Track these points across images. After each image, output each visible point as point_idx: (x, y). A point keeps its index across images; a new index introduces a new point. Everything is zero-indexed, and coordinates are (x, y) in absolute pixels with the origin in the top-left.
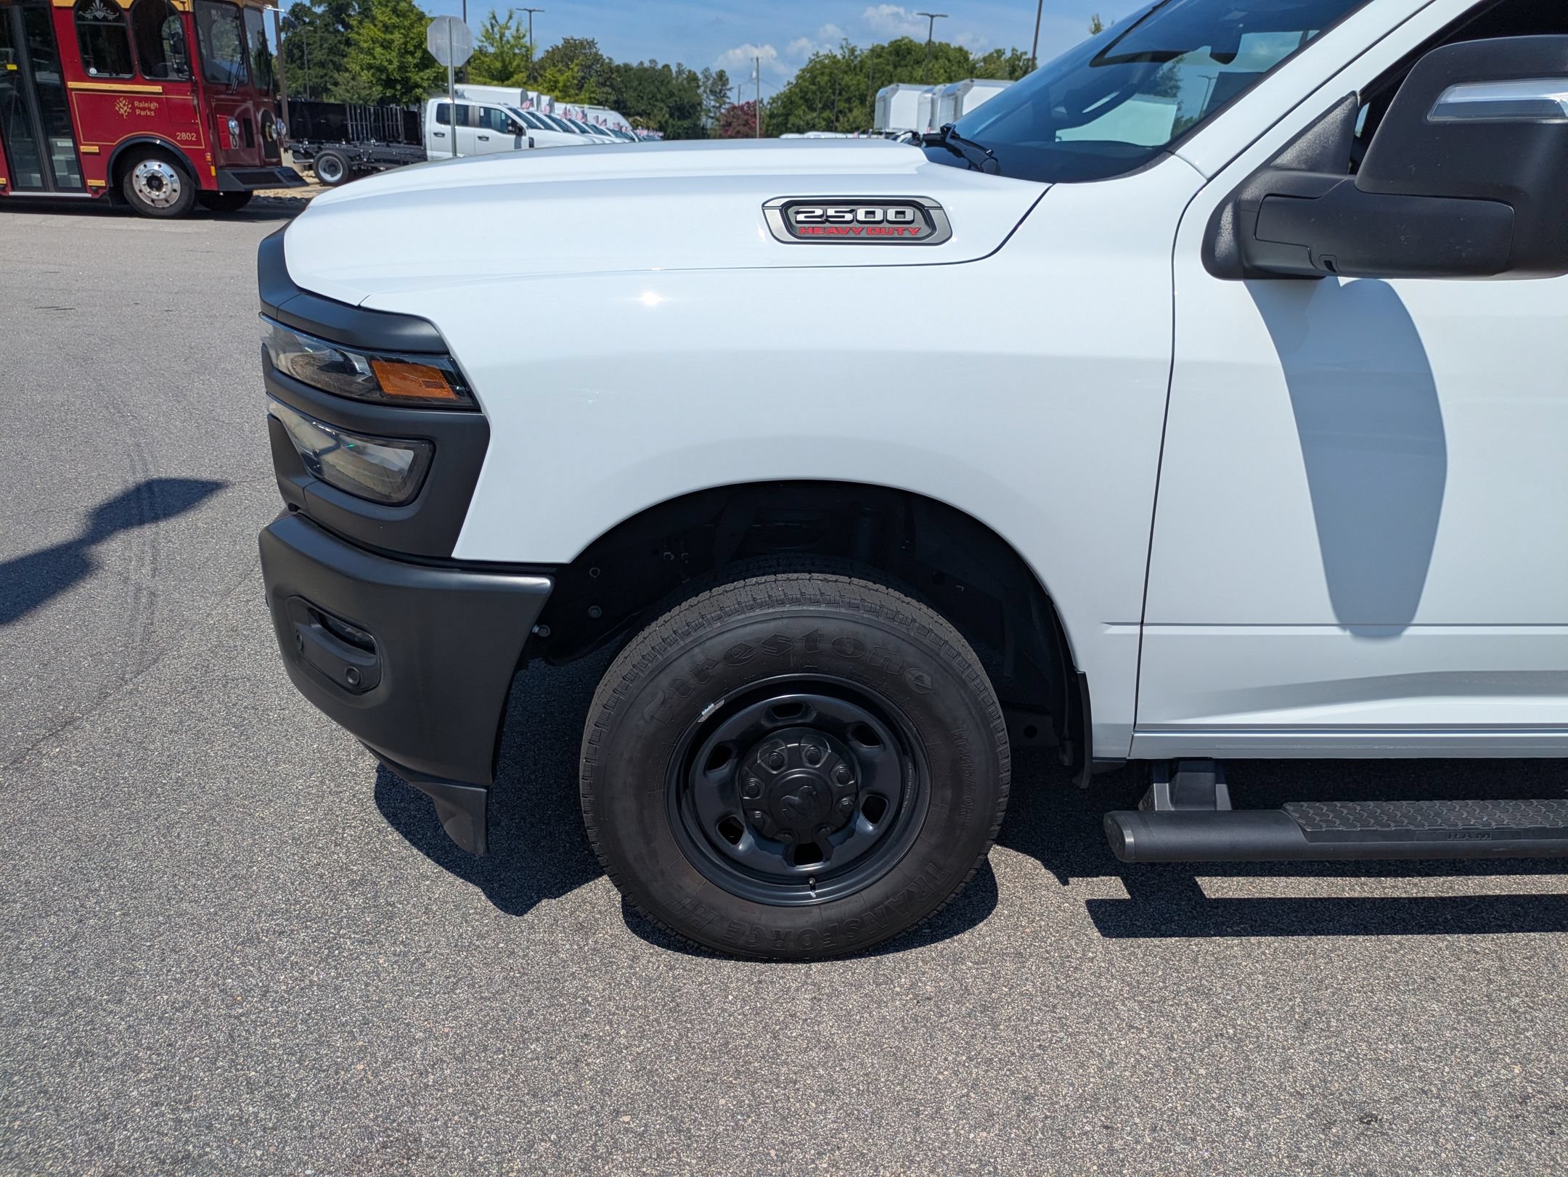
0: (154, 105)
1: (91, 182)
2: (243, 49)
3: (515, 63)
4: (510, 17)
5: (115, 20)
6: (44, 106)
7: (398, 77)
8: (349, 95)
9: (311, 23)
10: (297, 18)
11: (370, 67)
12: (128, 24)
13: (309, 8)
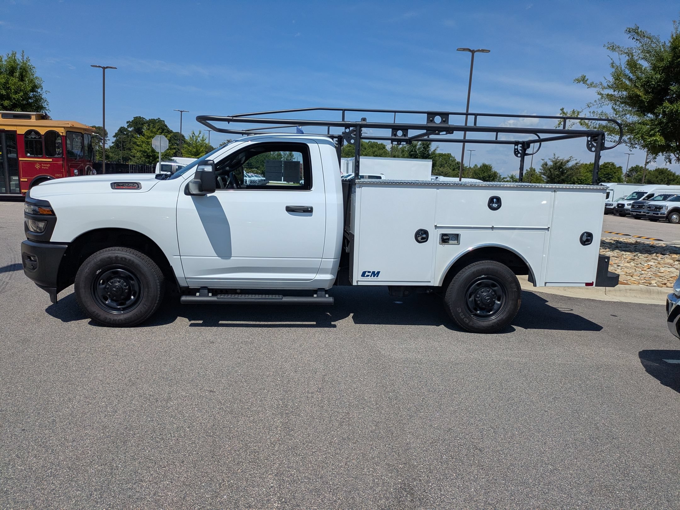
0: (48, 165)
1: (23, 191)
2: (83, 147)
3: (201, 150)
4: (200, 133)
5: (39, 138)
6: (10, 165)
7: (151, 155)
8: (138, 161)
9: (127, 134)
10: (121, 132)
11: (141, 151)
12: (43, 140)
13: (126, 129)
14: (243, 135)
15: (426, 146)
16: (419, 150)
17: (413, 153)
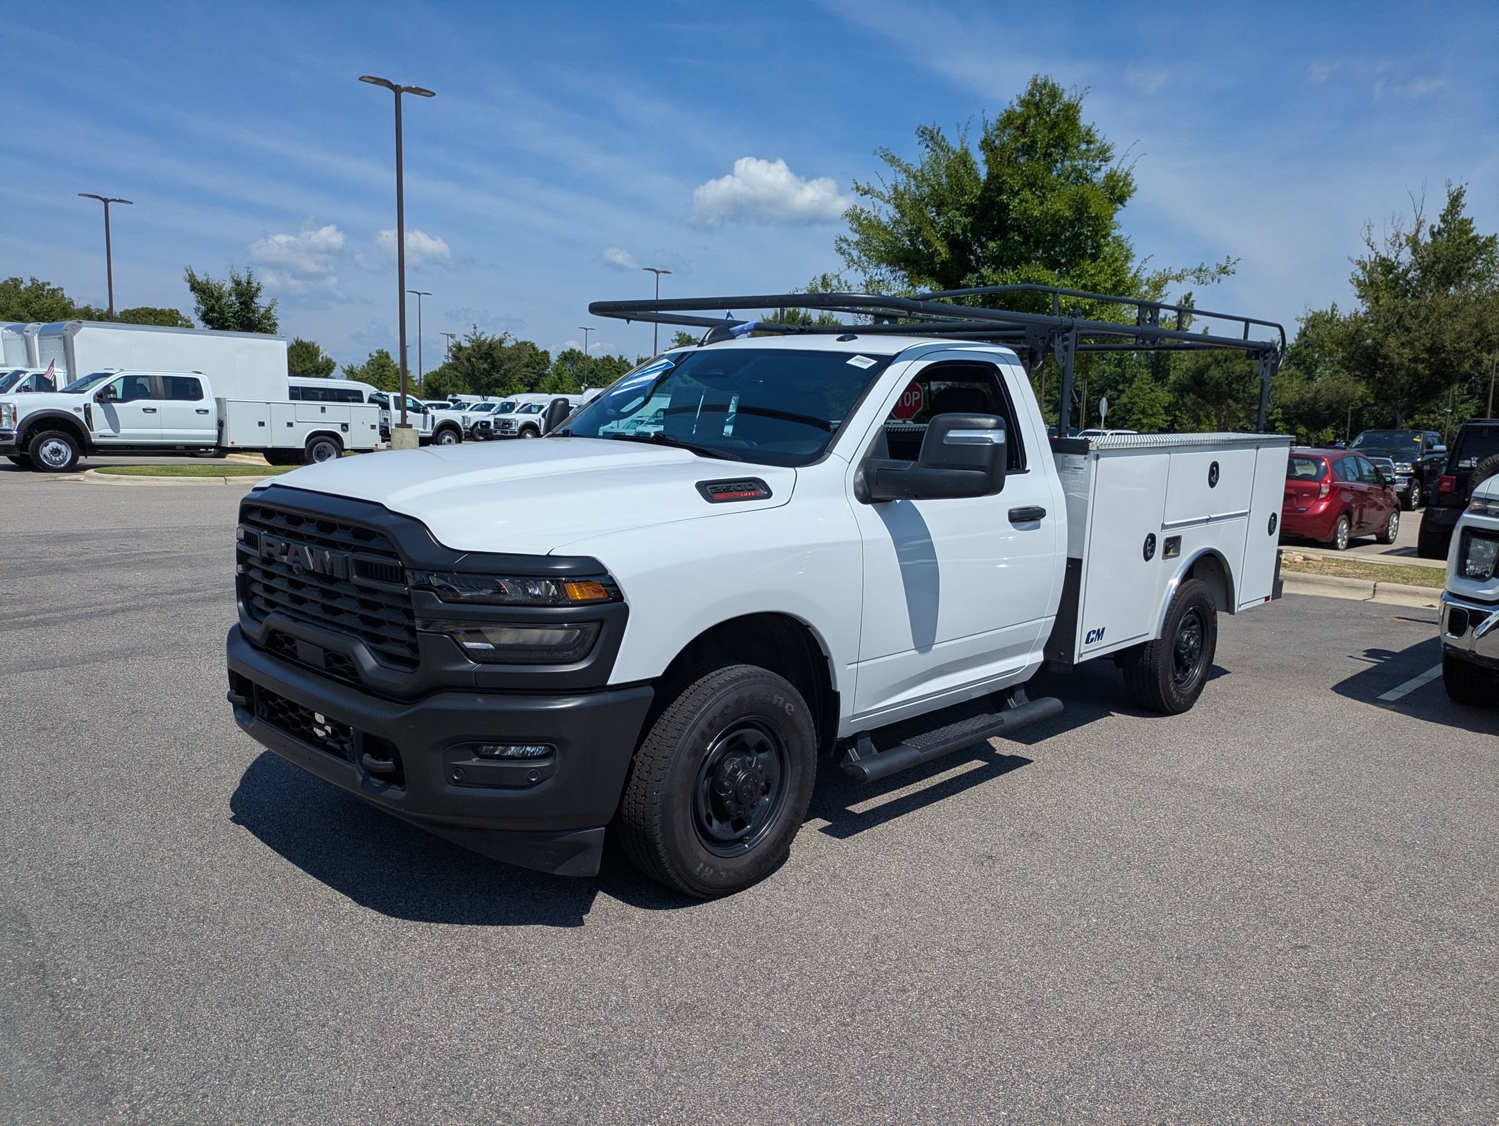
14: (628, 322)
15: (247, 299)
16: (231, 308)
17: (215, 315)
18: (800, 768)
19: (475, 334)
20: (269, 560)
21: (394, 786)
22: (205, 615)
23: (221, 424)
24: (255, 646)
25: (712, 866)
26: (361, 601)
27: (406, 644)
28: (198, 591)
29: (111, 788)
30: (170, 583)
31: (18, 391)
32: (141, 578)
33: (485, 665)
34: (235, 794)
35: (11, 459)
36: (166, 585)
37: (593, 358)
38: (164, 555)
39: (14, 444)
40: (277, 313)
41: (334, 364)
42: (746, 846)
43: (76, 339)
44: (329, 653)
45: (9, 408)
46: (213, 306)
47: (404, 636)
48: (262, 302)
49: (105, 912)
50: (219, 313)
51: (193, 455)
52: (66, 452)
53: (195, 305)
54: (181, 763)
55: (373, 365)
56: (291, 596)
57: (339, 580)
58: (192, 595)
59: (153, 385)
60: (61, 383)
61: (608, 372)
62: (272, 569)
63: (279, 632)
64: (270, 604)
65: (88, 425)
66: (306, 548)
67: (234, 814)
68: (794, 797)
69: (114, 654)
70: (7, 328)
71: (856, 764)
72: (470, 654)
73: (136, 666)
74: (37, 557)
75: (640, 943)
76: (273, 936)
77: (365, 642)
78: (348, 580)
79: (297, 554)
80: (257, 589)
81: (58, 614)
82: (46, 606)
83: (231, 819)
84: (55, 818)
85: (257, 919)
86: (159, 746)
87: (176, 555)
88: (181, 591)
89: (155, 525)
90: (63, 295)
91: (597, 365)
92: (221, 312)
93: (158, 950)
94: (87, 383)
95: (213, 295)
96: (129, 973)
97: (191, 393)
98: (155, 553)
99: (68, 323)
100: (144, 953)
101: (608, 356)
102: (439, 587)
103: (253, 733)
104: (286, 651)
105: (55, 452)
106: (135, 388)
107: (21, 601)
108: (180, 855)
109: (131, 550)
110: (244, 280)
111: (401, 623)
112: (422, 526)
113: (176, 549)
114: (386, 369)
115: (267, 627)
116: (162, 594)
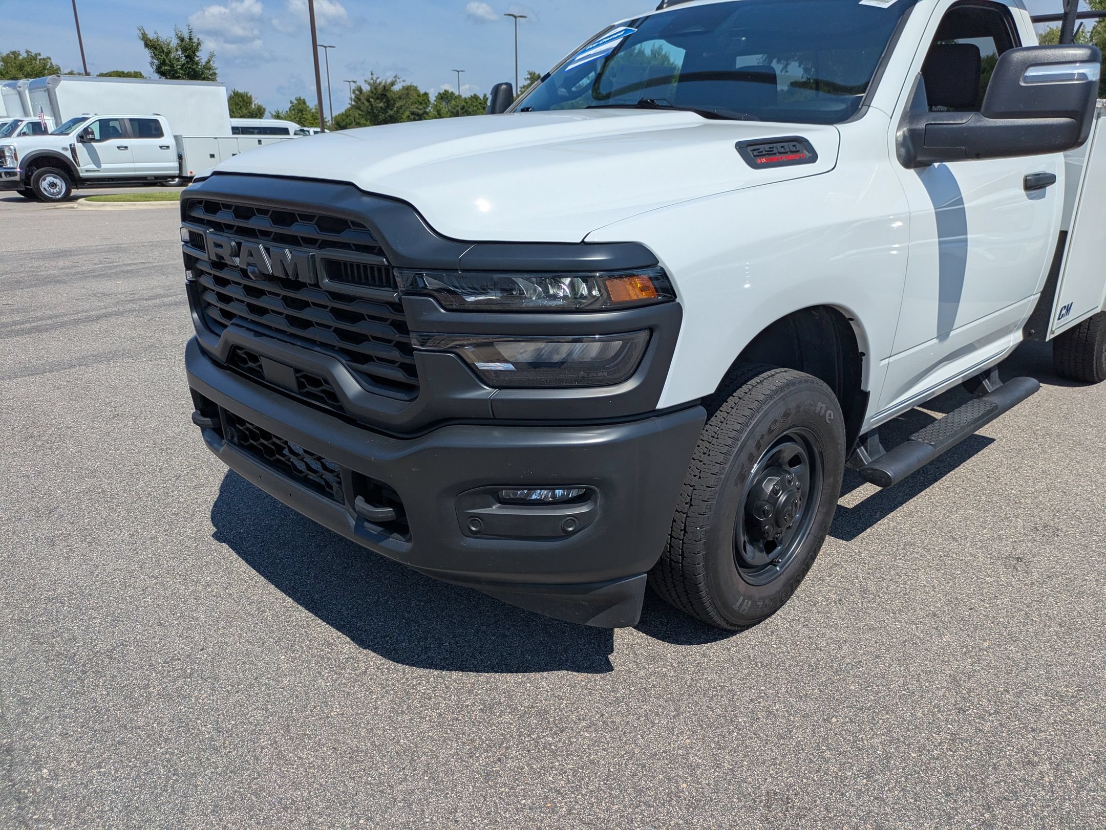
15: (191, 53)
16: (179, 61)
17: (166, 68)
18: (831, 480)
19: (372, 79)
20: (219, 264)
21: (395, 535)
22: (177, 318)
23: (180, 157)
24: (216, 363)
25: (750, 598)
26: (334, 311)
27: (397, 364)
28: (170, 296)
29: (93, 500)
30: (147, 289)
31: (19, 135)
32: (120, 286)
33: (503, 391)
34: (215, 505)
35: (19, 192)
36: (143, 291)
37: (463, 97)
38: (141, 266)
39: (19, 180)
40: (215, 64)
41: (264, 109)
42: (778, 568)
43: (58, 90)
44: (300, 374)
45: (10, 149)
46: (164, 61)
47: (396, 355)
48: (202, 56)
49: (84, 666)
50: (170, 66)
51: (162, 185)
52: (61, 185)
53: (149, 59)
54: (160, 471)
55: (294, 110)
56: (249, 305)
57: (304, 285)
58: (165, 300)
59: (123, 128)
60: (51, 128)
61: (476, 108)
62: (223, 274)
63: (241, 348)
64: (228, 315)
65: (76, 162)
66: (261, 246)
67: (216, 530)
68: (824, 511)
69: (98, 358)
70: (5, 86)
71: (869, 467)
72: (483, 378)
73: (117, 369)
74: (34, 271)
75: (686, 697)
76: (269, 695)
77: (344, 362)
78: (317, 285)
79: (251, 255)
80: (210, 298)
81: (49, 322)
82: (39, 314)
83: (213, 536)
84: (37, 540)
85: (250, 671)
86: (139, 452)
87: (151, 265)
88: (156, 297)
89: (133, 241)
90: (51, 63)
91: (467, 103)
92: (172, 66)
93: (141, 722)
94: (70, 127)
95: (163, 51)
96: (109, 758)
97: (154, 132)
98: (134, 264)
99: (49, 78)
100: (125, 726)
101: (475, 95)
102: (439, 290)
103: (223, 457)
104: (251, 370)
105: (52, 186)
106: (109, 129)
107: (17, 311)
108: (162, 584)
109: (113, 262)
110: (186, 36)
111: (390, 338)
112: (411, 210)
113: (150, 260)
114: (304, 113)
115: (226, 342)
116: (139, 299)
